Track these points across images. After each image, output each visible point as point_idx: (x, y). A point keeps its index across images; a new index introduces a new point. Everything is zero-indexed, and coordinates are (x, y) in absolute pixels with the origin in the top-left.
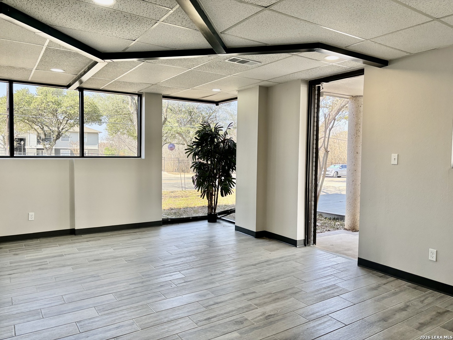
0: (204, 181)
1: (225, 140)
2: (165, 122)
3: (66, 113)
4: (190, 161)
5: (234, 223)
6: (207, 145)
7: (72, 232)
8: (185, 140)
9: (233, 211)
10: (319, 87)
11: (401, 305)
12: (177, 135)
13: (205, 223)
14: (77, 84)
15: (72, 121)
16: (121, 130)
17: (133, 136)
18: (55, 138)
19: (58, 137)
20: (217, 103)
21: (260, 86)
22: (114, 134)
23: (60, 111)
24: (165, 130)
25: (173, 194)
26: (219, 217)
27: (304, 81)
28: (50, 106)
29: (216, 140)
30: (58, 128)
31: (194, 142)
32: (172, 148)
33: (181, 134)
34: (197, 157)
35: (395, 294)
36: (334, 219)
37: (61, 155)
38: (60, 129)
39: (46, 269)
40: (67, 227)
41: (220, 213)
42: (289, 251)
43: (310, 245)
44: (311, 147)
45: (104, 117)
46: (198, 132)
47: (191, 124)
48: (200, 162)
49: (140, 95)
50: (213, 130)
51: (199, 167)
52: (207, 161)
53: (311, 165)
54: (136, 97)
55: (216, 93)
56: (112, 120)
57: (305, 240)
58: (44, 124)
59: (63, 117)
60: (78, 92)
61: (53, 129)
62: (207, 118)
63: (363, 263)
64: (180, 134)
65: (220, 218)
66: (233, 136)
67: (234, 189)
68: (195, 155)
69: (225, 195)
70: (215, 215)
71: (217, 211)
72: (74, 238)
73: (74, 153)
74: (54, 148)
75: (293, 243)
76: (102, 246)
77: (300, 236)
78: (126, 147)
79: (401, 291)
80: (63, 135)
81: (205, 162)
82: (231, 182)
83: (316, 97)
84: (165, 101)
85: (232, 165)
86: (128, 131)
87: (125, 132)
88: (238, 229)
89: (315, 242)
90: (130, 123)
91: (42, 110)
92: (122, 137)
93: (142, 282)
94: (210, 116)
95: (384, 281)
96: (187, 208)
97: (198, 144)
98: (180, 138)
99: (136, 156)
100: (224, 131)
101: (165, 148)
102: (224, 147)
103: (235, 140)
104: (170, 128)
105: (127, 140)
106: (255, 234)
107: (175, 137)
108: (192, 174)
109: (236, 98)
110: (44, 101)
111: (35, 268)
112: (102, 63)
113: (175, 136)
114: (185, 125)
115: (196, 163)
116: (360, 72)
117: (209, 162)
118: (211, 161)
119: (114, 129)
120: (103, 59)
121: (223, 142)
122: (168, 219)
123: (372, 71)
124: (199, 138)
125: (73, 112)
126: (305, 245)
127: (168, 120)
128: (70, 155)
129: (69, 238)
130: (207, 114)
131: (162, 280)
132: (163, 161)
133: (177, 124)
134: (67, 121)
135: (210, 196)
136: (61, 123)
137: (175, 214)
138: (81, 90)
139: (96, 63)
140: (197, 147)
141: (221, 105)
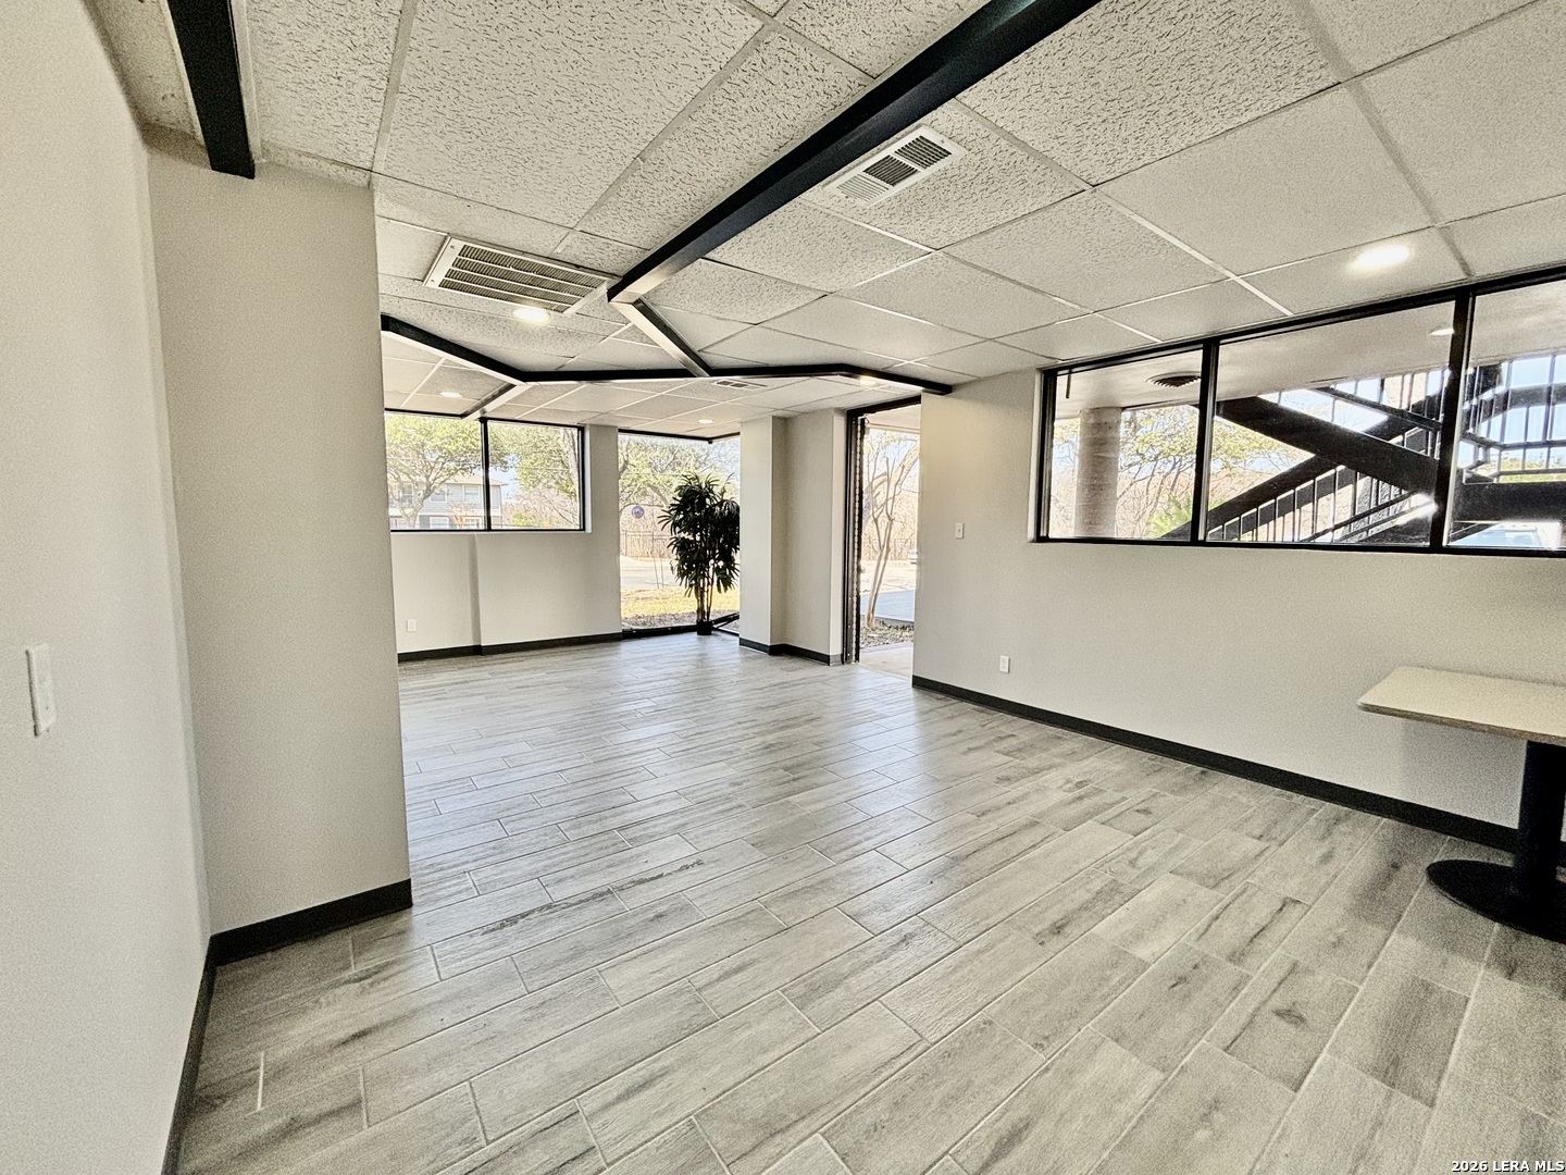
0: (690, 567)
1: (723, 501)
2: (624, 468)
3: (441, 449)
4: (667, 534)
5: (737, 635)
6: (693, 510)
7: (477, 651)
8: (664, 499)
9: (734, 617)
10: (863, 420)
11: (954, 730)
12: (648, 489)
13: (692, 638)
14: (478, 414)
15: (452, 465)
16: (545, 481)
17: (566, 491)
18: (421, 496)
19: (429, 492)
20: (710, 440)
21: (774, 417)
22: (531, 488)
23: (429, 445)
24: (624, 481)
25: (641, 595)
26: (715, 626)
27: (839, 411)
28: (412, 437)
29: (708, 500)
30: (428, 477)
31: (672, 505)
32: (639, 513)
33: (657, 488)
34: (678, 529)
35: (952, 717)
36: (903, 628)
37: (432, 528)
38: (430, 479)
39: (445, 699)
40: (470, 643)
41: (717, 621)
42: (819, 670)
43: (850, 663)
44: (851, 514)
45: (512, 455)
46: (680, 488)
47: (674, 470)
48: (683, 538)
49: (581, 429)
50: (703, 486)
51: (682, 546)
52: (694, 536)
53: (851, 541)
54: (575, 431)
55: (706, 426)
56: (527, 462)
57: (842, 655)
58: (401, 471)
59: (435, 456)
60: (479, 425)
61: (417, 478)
62: (703, 458)
63: (920, 683)
64: (654, 488)
65: (717, 629)
66: (734, 494)
67: (736, 581)
68: (675, 525)
69: (726, 589)
70: (710, 624)
71: (711, 618)
72: (481, 659)
73: (456, 522)
74: (419, 514)
75: (824, 659)
76: (524, 670)
77: (835, 649)
78: (555, 512)
79: (960, 715)
80: (437, 491)
81: (691, 538)
82: (733, 569)
83: (859, 436)
84: (622, 436)
85: (734, 541)
86: (557, 483)
87: (552, 483)
88: (743, 642)
89: (857, 659)
90: (560, 468)
91: (397, 446)
92: (546, 493)
93: (593, 713)
94: (708, 454)
95: (942, 704)
96: (664, 615)
97: (679, 508)
98: (655, 495)
99: (578, 528)
100: (721, 487)
101: (626, 517)
102: (721, 514)
103: (738, 501)
104: (636, 476)
105: (557, 500)
106: (768, 649)
107: (645, 494)
108: (672, 559)
109: (738, 434)
110: (400, 427)
111: (427, 698)
112: (522, 387)
113: (645, 492)
114: (662, 471)
115: (677, 539)
116: (916, 400)
117: (698, 538)
118: (701, 536)
119: (531, 478)
120: (524, 381)
121: (720, 504)
122: (632, 630)
123: (930, 400)
124: (679, 499)
125: (454, 448)
126: (843, 663)
127: (631, 462)
128: (448, 528)
129: (473, 660)
130: (704, 450)
131: (624, 709)
132: (622, 538)
133: (648, 470)
134: (443, 464)
135: (700, 593)
136: (432, 468)
137: (644, 624)
138: (484, 420)
139: (512, 386)
140: (678, 513)
141: (715, 442)
